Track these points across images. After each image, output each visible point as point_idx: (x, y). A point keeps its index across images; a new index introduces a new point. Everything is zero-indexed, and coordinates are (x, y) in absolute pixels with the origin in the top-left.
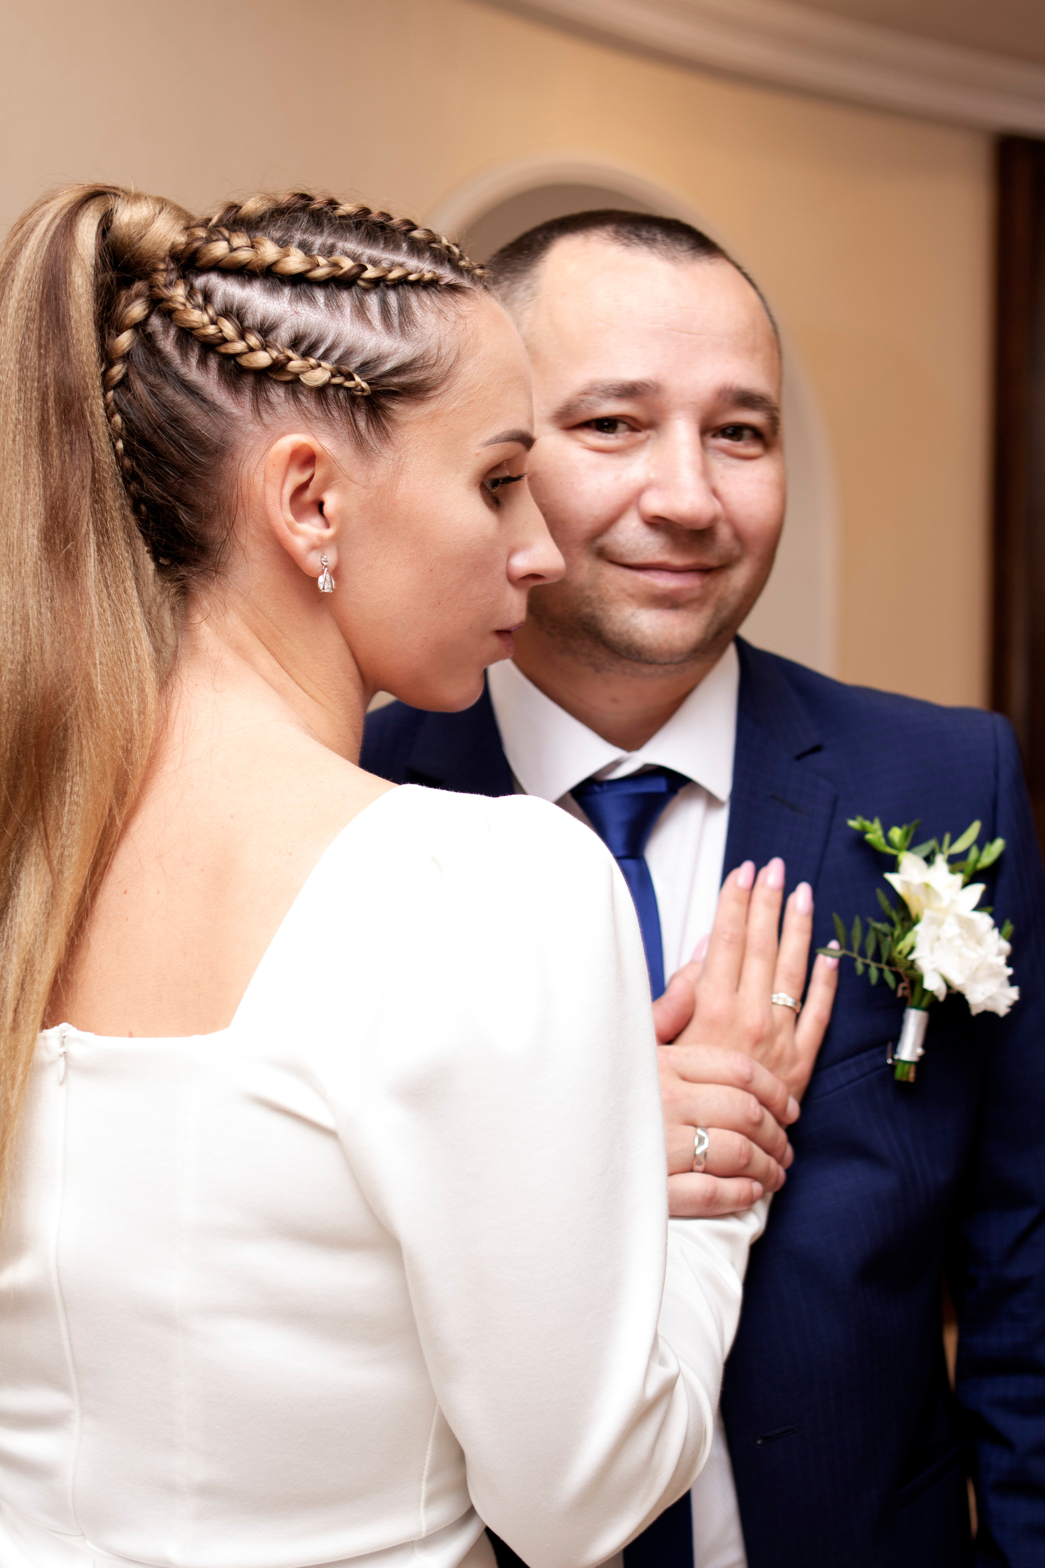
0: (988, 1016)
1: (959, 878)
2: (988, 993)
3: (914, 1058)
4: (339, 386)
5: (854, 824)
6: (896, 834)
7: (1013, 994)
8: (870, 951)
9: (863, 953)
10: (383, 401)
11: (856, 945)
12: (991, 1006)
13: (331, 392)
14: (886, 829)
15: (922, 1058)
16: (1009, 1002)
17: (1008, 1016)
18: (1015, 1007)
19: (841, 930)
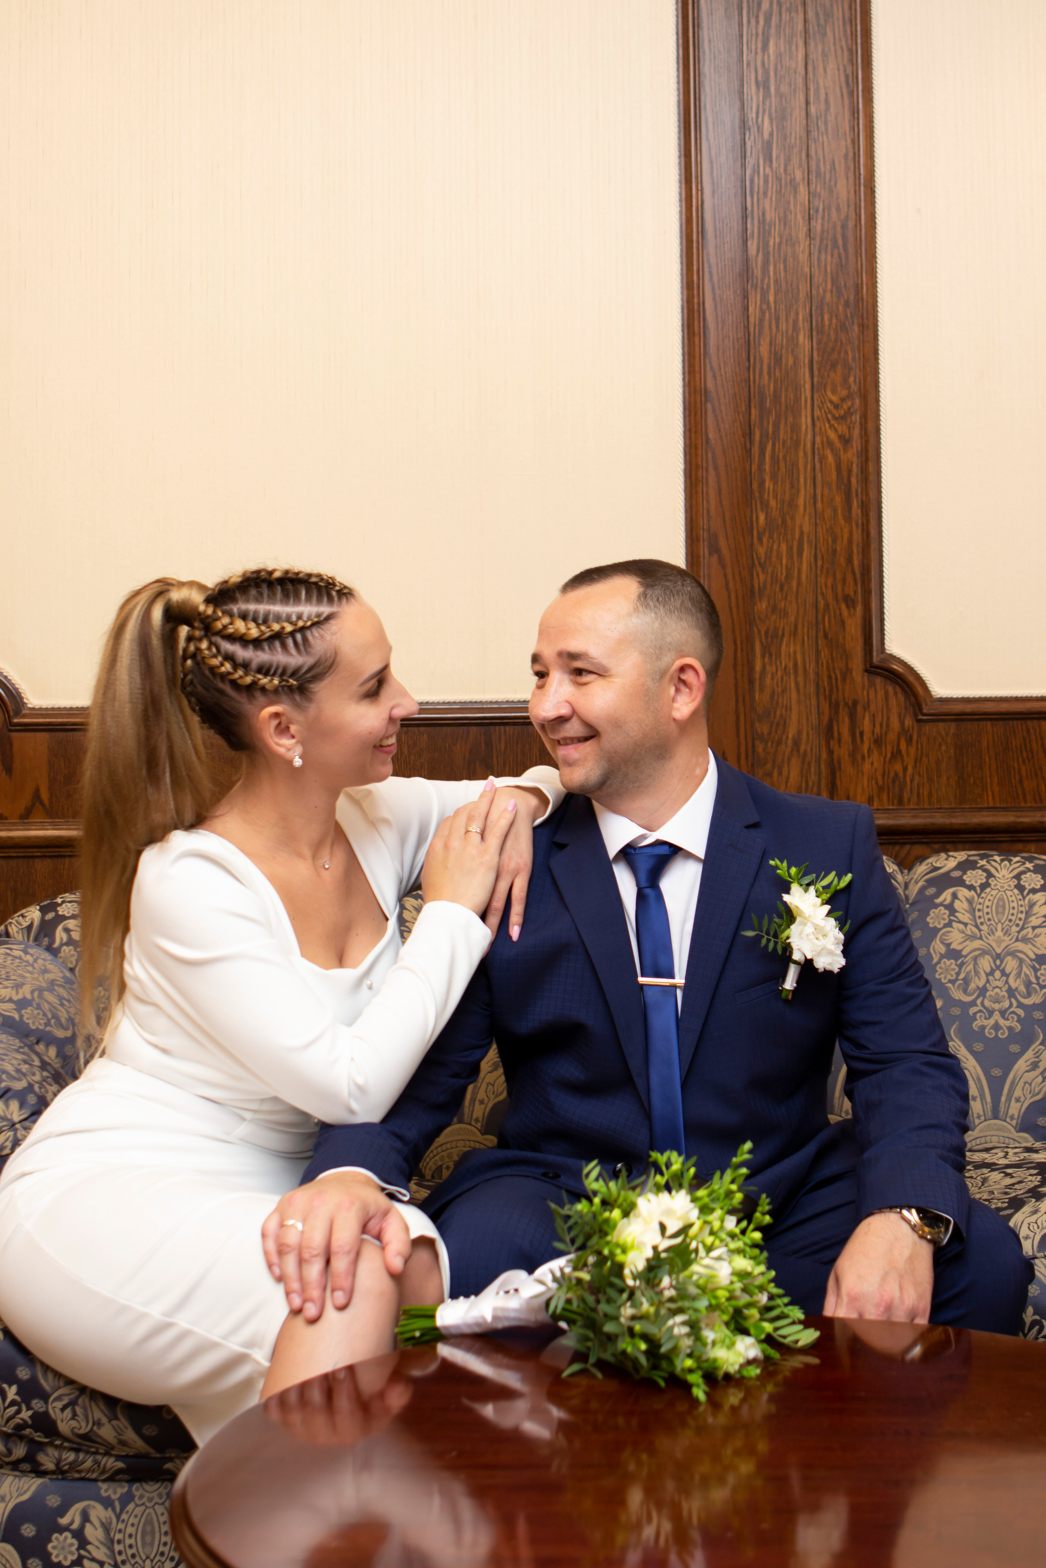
0: (828, 973)
1: (819, 901)
2: (827, 962)
3: (792, 988)
4: (283, 686)
5: (772, 862)
6: (793, 870)
7: (842, 962)
8: (772, 933)
9: (768, 933)
10: (307, 685)
11: (765, 930)
12: (828, 968)
13: (280, 689)
14: (789, 868)
15: (795, 988)
16: (840, 966)
17: (838, 973)
18: (842, 969)
19: (756, 922)
